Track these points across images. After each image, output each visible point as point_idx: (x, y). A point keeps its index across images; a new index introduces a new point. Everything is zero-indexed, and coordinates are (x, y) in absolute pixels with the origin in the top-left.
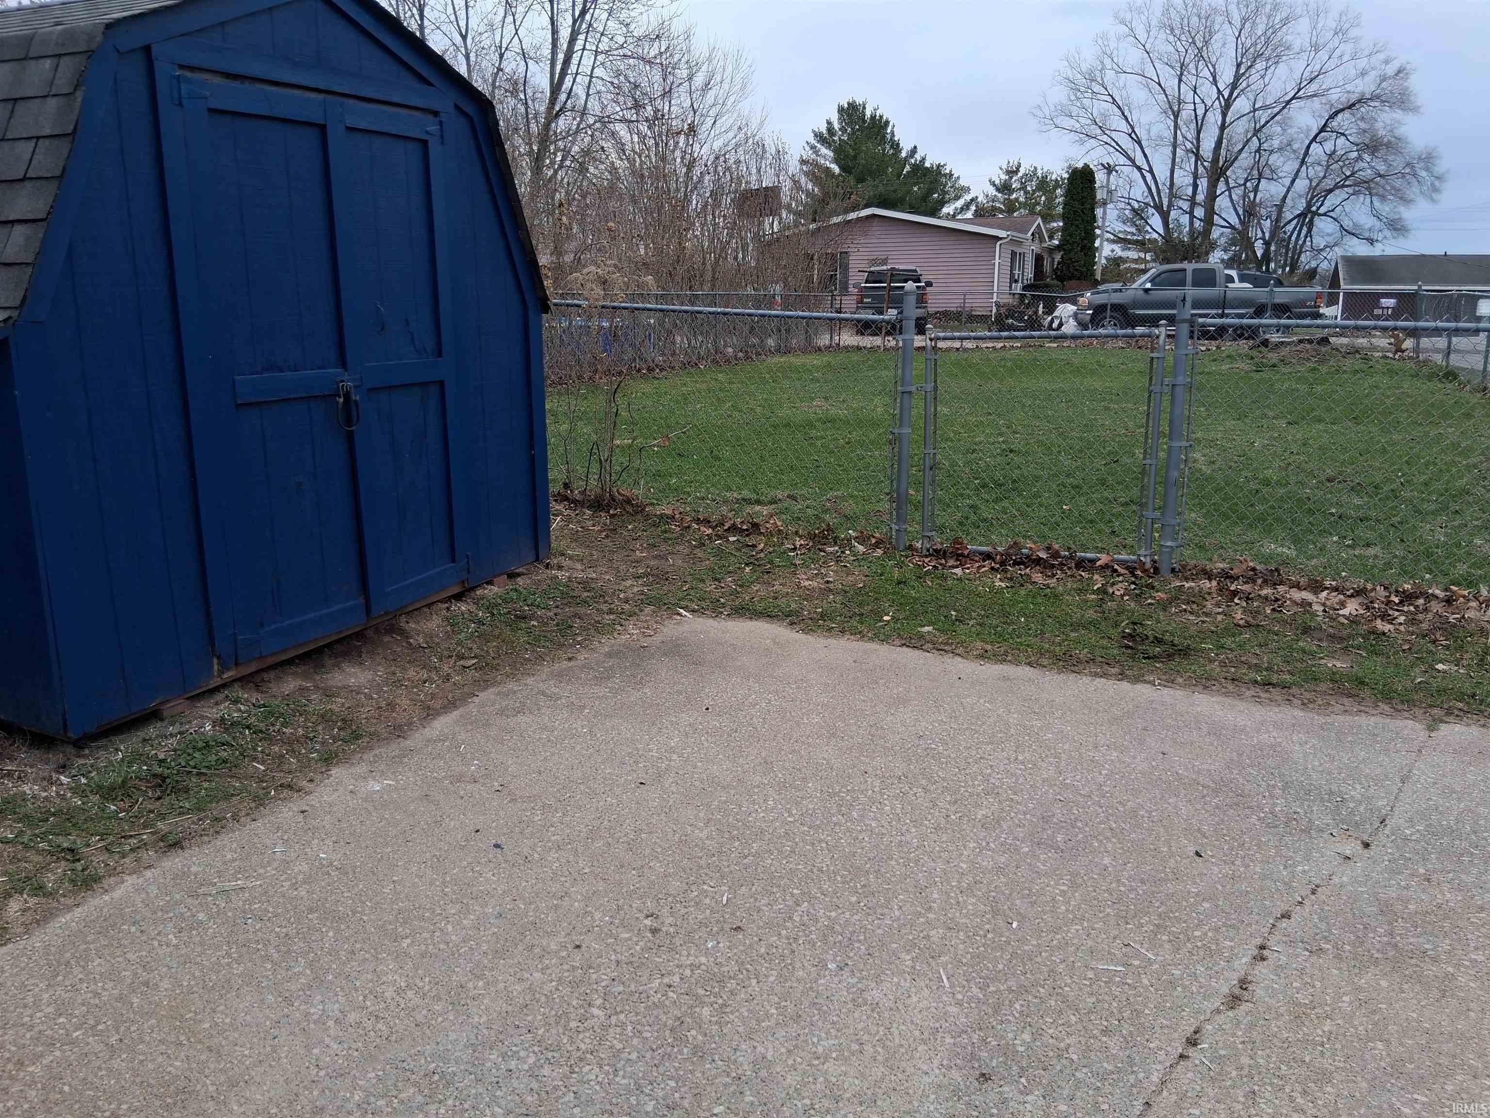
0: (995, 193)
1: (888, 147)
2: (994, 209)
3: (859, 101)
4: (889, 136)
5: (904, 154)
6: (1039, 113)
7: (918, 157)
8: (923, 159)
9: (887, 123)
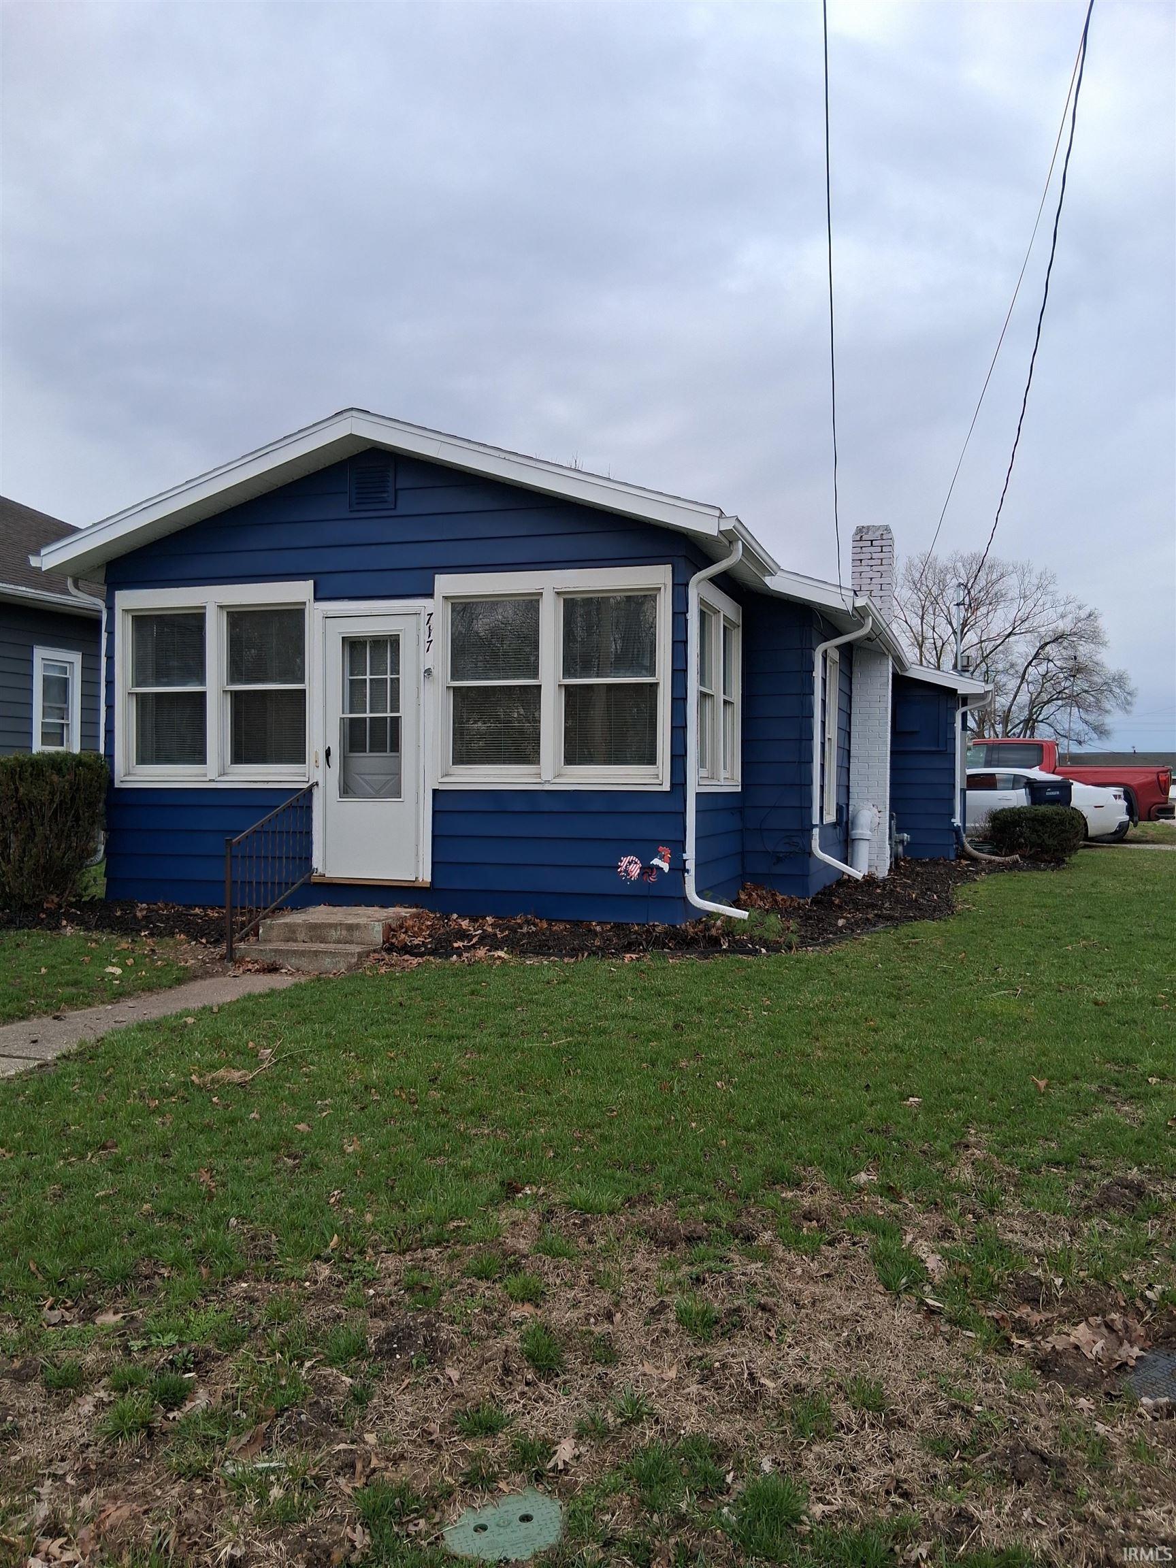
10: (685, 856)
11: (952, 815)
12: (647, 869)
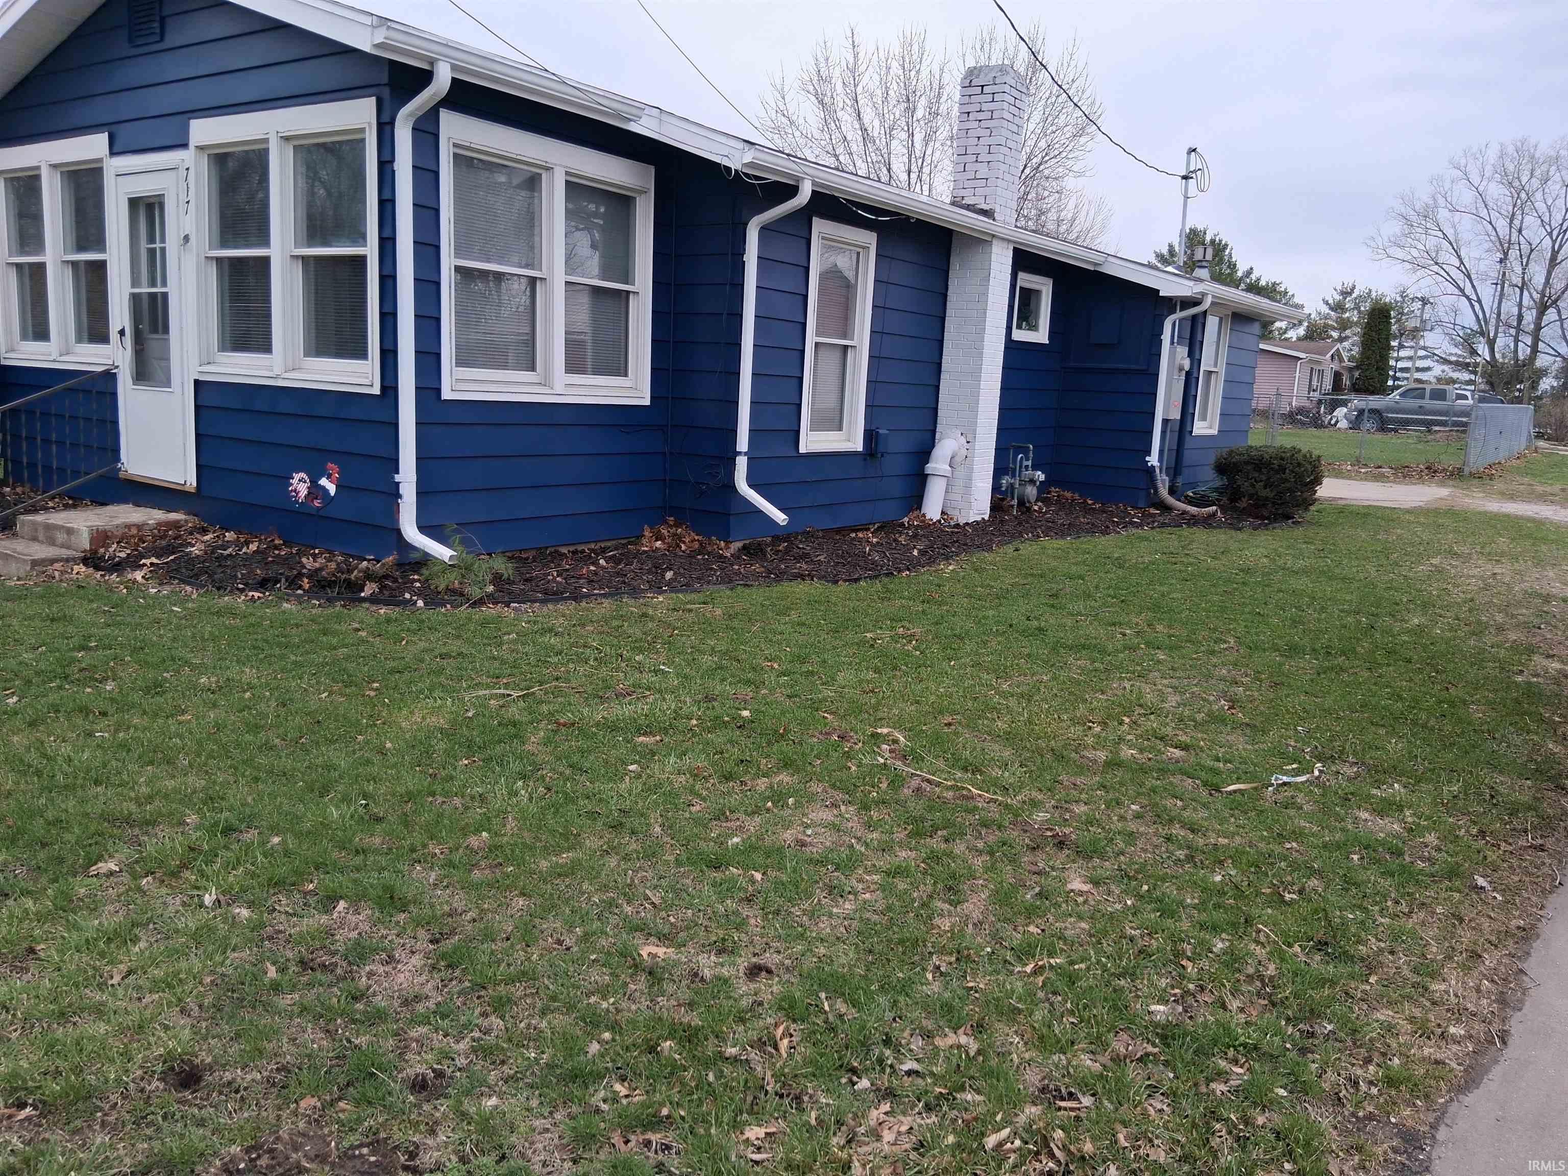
0: (1327, 311)
1: (1225, 267)
2: (1326, 326)
3: (1200, 227)
4: (1226, 258)
5: (1240, 274)
6: (1373, 244)
7: (1253, 277)
8: (1259, 279)
9: (1226, 245)
10: (397, 478)
11: (1149, 453)
12: (315, 490)
